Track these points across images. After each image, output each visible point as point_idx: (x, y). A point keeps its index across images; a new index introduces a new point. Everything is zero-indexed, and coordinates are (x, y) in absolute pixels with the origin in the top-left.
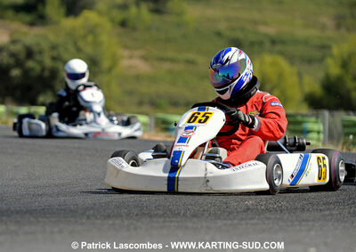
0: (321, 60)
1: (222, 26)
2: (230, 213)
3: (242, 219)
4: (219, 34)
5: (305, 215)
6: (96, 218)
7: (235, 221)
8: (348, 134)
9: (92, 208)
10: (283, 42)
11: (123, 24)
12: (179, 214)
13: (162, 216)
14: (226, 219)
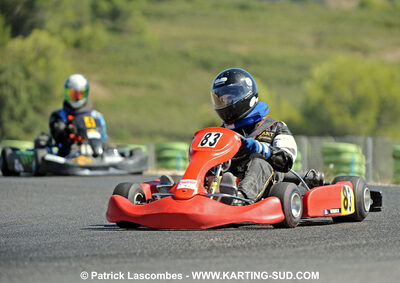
0: (299, 82)
1: (189, 46)
2: (193, 251)
3: (205, 258)
4: (185, 55)
5: (277, 251)
6: (41, 261)
7: (198, 261)
8: (328, 163)
9: (36, 250)
10: (258, 63)
11: (77, 45)
12: (135, 254)
13: (116, 256)
14: (187, 258)
